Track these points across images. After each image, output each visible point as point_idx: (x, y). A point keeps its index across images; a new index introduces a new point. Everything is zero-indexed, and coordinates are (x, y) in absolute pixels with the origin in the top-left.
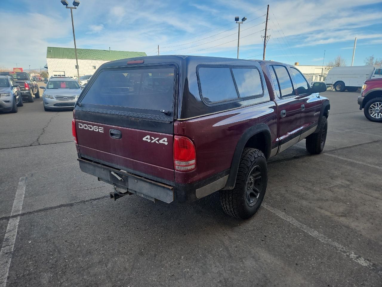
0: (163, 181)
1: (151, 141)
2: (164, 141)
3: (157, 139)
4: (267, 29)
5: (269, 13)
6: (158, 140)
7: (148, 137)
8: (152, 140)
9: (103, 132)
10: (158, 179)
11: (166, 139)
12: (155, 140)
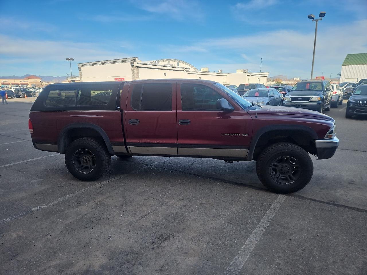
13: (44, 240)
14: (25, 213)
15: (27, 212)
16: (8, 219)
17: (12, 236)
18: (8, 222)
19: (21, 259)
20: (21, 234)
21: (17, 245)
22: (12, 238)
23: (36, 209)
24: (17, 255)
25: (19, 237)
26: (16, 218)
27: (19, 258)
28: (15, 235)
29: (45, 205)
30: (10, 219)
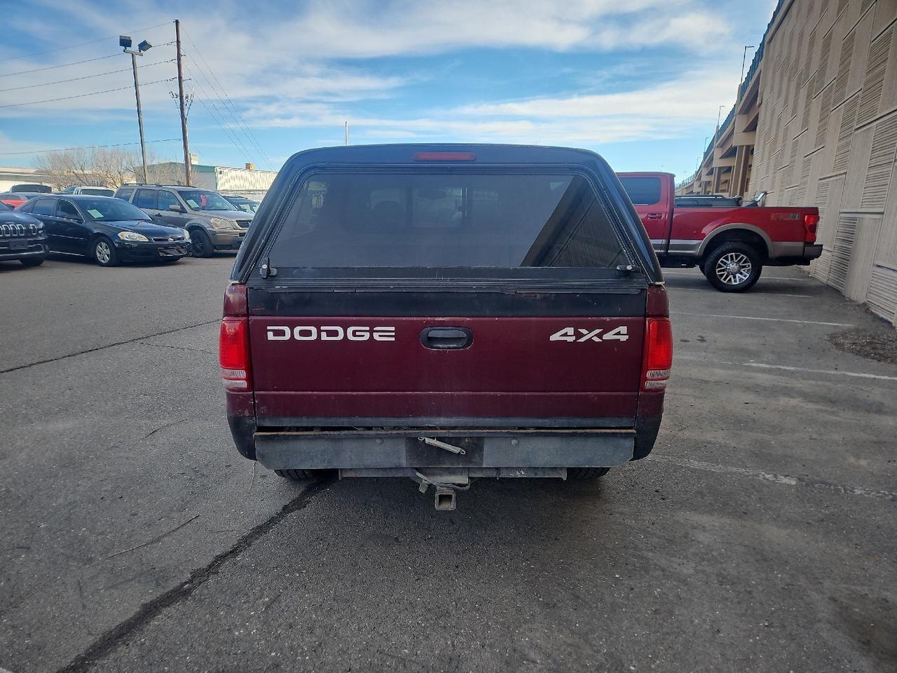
0: (600, 422)
1: (577, 339)
2: (620, 334)
3: (597, 331)
4: (183, 78)
5: (180, 39)
6: (599, 335)
7: (570, 331)
8: (579, 335)
9: (393, 339)
10: (585, 421)
11: (624, 329)
12: (588, 335)
13: (824, 438)
14: (816, 486)
15: (811, 484)
16: (858, 492)
17: (869, 464)
18: (862, 486)
19: (872, 436)
20: (852, 460)
21: (867, 451)
22: (870, 461)
23: (786, 480)
24: (875, 443)
25: (858, 457)
26: (842, 486)
27: (875, 439)
28: (863, 463)
29: (761, 478)
30: (856, 490)
